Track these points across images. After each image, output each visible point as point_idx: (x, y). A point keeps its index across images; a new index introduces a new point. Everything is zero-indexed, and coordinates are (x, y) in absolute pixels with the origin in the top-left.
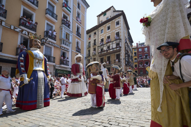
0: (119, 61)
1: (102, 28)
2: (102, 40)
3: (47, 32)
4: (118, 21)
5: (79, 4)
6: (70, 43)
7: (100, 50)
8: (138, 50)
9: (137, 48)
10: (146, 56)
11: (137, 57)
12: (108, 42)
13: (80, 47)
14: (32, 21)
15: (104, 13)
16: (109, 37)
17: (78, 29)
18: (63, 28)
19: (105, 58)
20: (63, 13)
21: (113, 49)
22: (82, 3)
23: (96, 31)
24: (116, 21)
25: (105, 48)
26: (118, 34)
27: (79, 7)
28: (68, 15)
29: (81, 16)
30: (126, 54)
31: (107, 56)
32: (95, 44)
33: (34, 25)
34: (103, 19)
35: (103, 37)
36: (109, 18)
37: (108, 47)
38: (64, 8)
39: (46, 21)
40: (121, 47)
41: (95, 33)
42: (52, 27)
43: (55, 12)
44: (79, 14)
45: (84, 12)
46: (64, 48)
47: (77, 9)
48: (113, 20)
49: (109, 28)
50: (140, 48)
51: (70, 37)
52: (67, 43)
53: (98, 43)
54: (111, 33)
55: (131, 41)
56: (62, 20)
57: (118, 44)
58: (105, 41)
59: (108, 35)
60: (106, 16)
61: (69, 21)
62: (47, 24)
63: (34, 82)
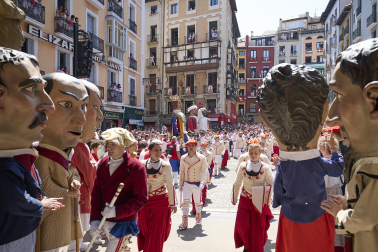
0: (215, 90)
8: (248, 54)
9: (248, 49)
11: (244, 72)
19: (182, 78)
21: (202, 59)
31: (186, 74)
37: (191, 53)
46: (115, 64)
50: (253, 49)
57: (213, 51)
59: (191, 24)
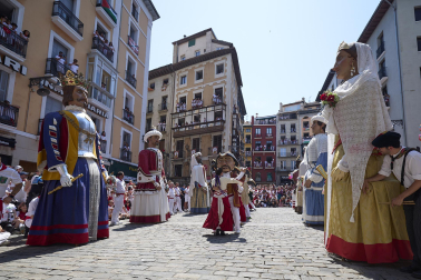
1: (184, 72)
2: (183, 100)
3: (54, 62)
4: (222, 65)
5: (134, 7)
6: (111, 97)
7: (176, 121)
8: (254, 132)
9: (252, 127)
10: (269, 146)
11: (251, 146)
12: (197, 107)
13: (133, 110)
14: (15, 25)
15: (191, 40)
16: (198, 96)
17: (130, 64)
18: (97, 58)
20: (97, 20)
21: (207, 123)
22: (141, 6)
23: (168, 76)
24: (216, 64)
25: (189, 120)
26: (219, 92)
27: (134, 13)
28: (110, 28)
29: (138, 35)
30: (233, 137)
31: (193, 137)
32: (164, 107)
33: (20, 37)
34: (188, 52)
35: (186, 94)
36: (202, 53)
37: (197, 118)
38: (101, 9)
39: (53, 34)
40: (224, 122)
41: (166, 82)
42: (67, 50)
43: (77, 15)
44: (133, 31)
45: (147, 27)
47: (131, 19)
48: (211, 61)
50: (258, 127)
51: (113, 83)
52: (104, 97)
53: (173, 105)
54: (205, 87)
55: (243, 112)
56: (94, 38)
57: (218, 115)
58: (189, 104)
59: (197, 91)
60: (194, 48)
61: (111, 44)
62: (55, 40)
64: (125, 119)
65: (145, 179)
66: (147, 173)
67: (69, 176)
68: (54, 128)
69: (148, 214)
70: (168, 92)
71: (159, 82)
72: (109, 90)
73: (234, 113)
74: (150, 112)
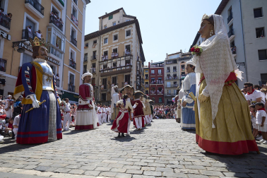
1: (106, 35)
2: (106, 53)
4: (130, 31)
6: (62, 53)
7: (102, 67)
8: (150, 72)
9: (149, 69)
11: (148, 81)
12: (114, 58)
13: (75, 61)
14: (3, 10)
15: (110, 15)
16: (115, 51)
17: (73, 32)
18: (53, 28)
20: (52, 5)
21: (121, 67)
23: (97, 38)
24: (126, 30)
25: (109, 66)
26: (128, 48)
28: (60, 9)
29: (78, 13)
30: (137, 76)
31: (112, 76)
32: (94, 57)
33: (6, 17)
34: (108, 23)
35: (108, 50)
36: (117, 23)
37: (115, 64)
39: (26, 15)
40: (131, 66)
41: (95, 42)
42: (34, 24)
43: (40, 2)
44: (74, 11)
45: (83, 9)
46: (53, 59)
47: (73, 3)
48: (123, 28)
49: (116, 38)
50: (153, 69)
51: (63, 44)
52: (58, 53)
53: (100, 56)
54: (119, 45)
55: (143, 60)
56: (51, 17)
57: (128, 62)
58: (110, 55)
60: (112, 21)
61: (61, 20)
62: (27, 18)
63: (46, 107)
64: (70, 65)
65: (83, 103)
66: (84, 99)
67: (38, 101)
68: (28, 72)
69: (85, 124)
70: (97, 48)
71: (91, 42)
72: (60, 48)
73: (138, 61)
74: (86, 61)
